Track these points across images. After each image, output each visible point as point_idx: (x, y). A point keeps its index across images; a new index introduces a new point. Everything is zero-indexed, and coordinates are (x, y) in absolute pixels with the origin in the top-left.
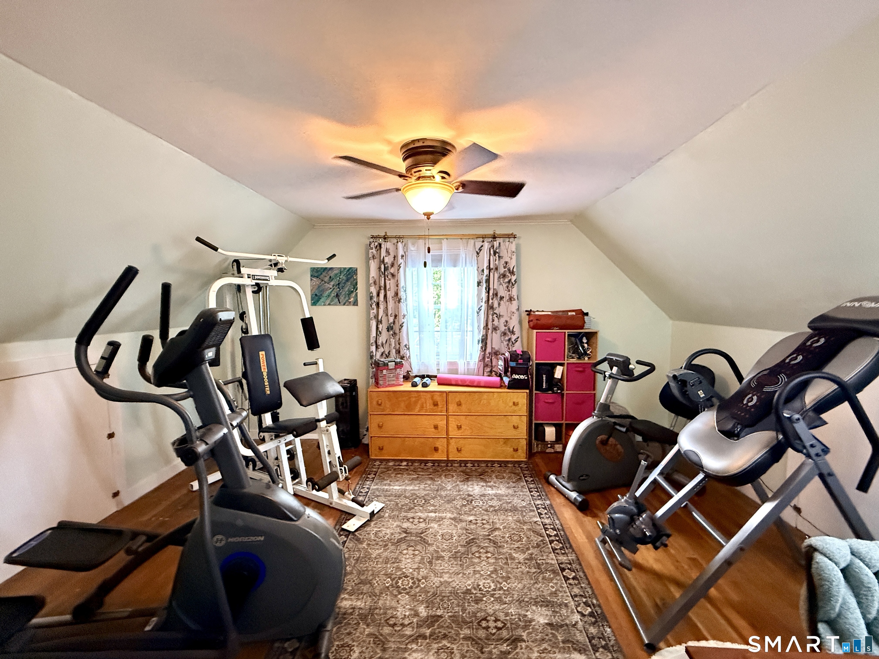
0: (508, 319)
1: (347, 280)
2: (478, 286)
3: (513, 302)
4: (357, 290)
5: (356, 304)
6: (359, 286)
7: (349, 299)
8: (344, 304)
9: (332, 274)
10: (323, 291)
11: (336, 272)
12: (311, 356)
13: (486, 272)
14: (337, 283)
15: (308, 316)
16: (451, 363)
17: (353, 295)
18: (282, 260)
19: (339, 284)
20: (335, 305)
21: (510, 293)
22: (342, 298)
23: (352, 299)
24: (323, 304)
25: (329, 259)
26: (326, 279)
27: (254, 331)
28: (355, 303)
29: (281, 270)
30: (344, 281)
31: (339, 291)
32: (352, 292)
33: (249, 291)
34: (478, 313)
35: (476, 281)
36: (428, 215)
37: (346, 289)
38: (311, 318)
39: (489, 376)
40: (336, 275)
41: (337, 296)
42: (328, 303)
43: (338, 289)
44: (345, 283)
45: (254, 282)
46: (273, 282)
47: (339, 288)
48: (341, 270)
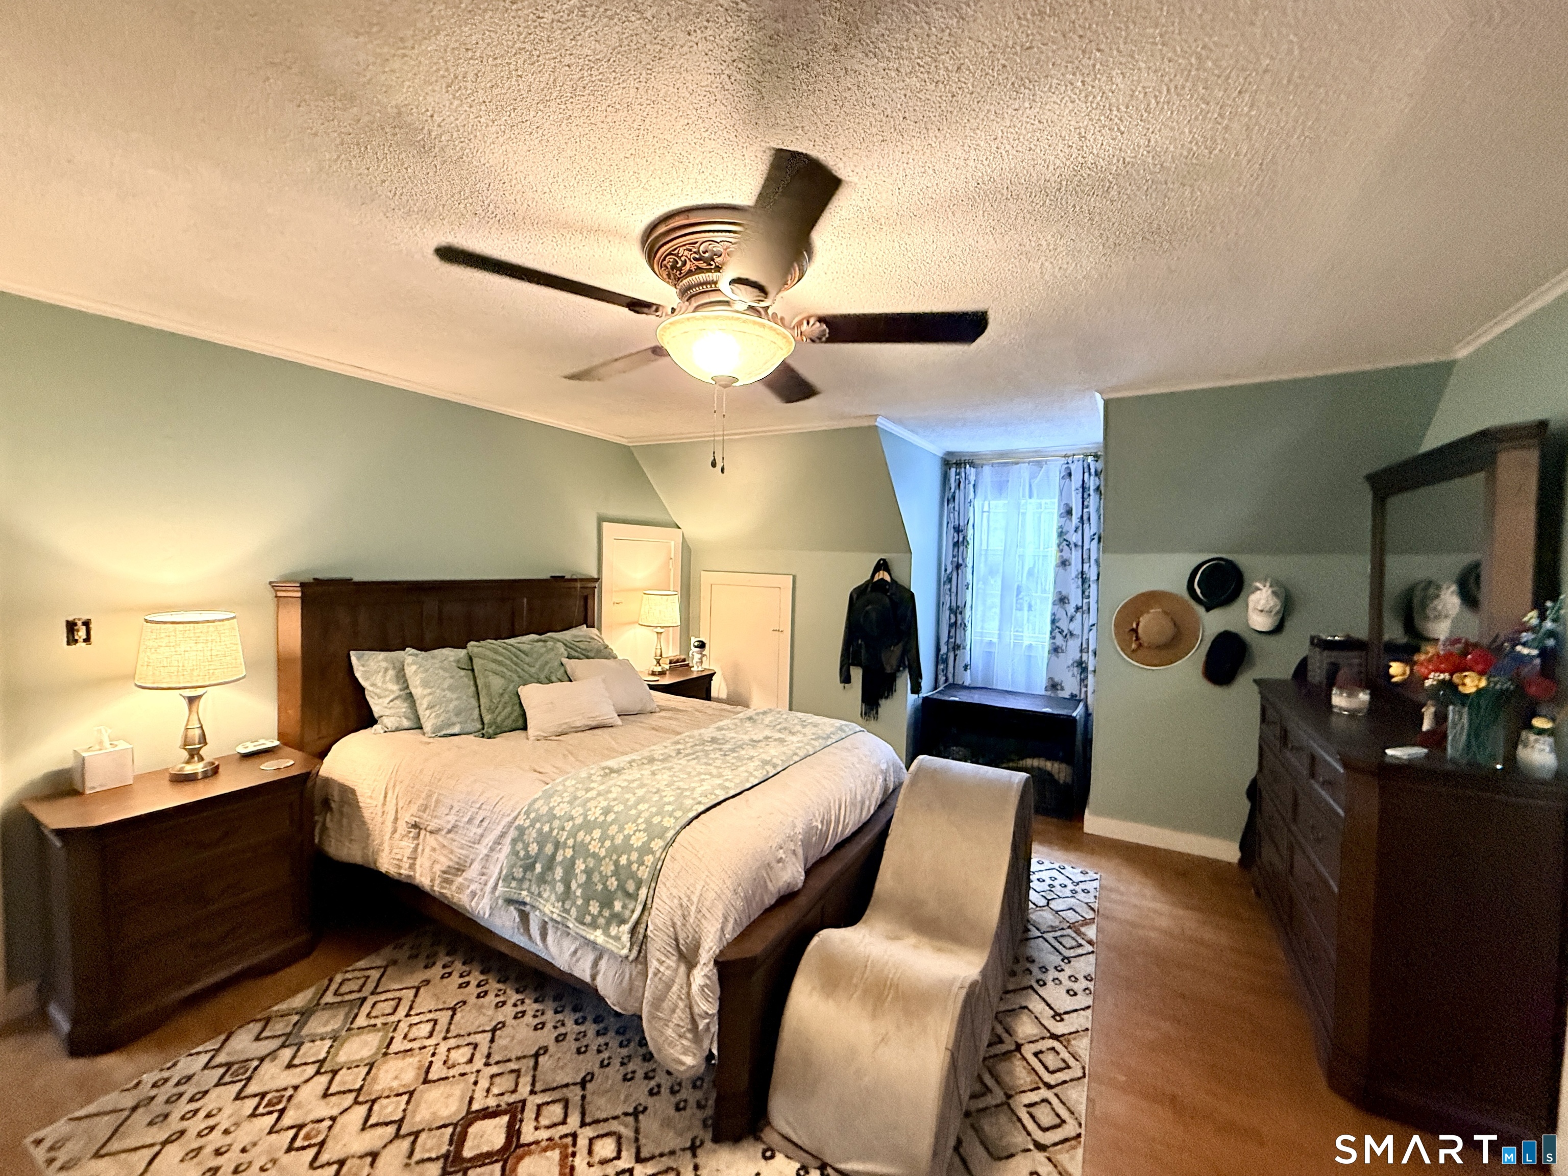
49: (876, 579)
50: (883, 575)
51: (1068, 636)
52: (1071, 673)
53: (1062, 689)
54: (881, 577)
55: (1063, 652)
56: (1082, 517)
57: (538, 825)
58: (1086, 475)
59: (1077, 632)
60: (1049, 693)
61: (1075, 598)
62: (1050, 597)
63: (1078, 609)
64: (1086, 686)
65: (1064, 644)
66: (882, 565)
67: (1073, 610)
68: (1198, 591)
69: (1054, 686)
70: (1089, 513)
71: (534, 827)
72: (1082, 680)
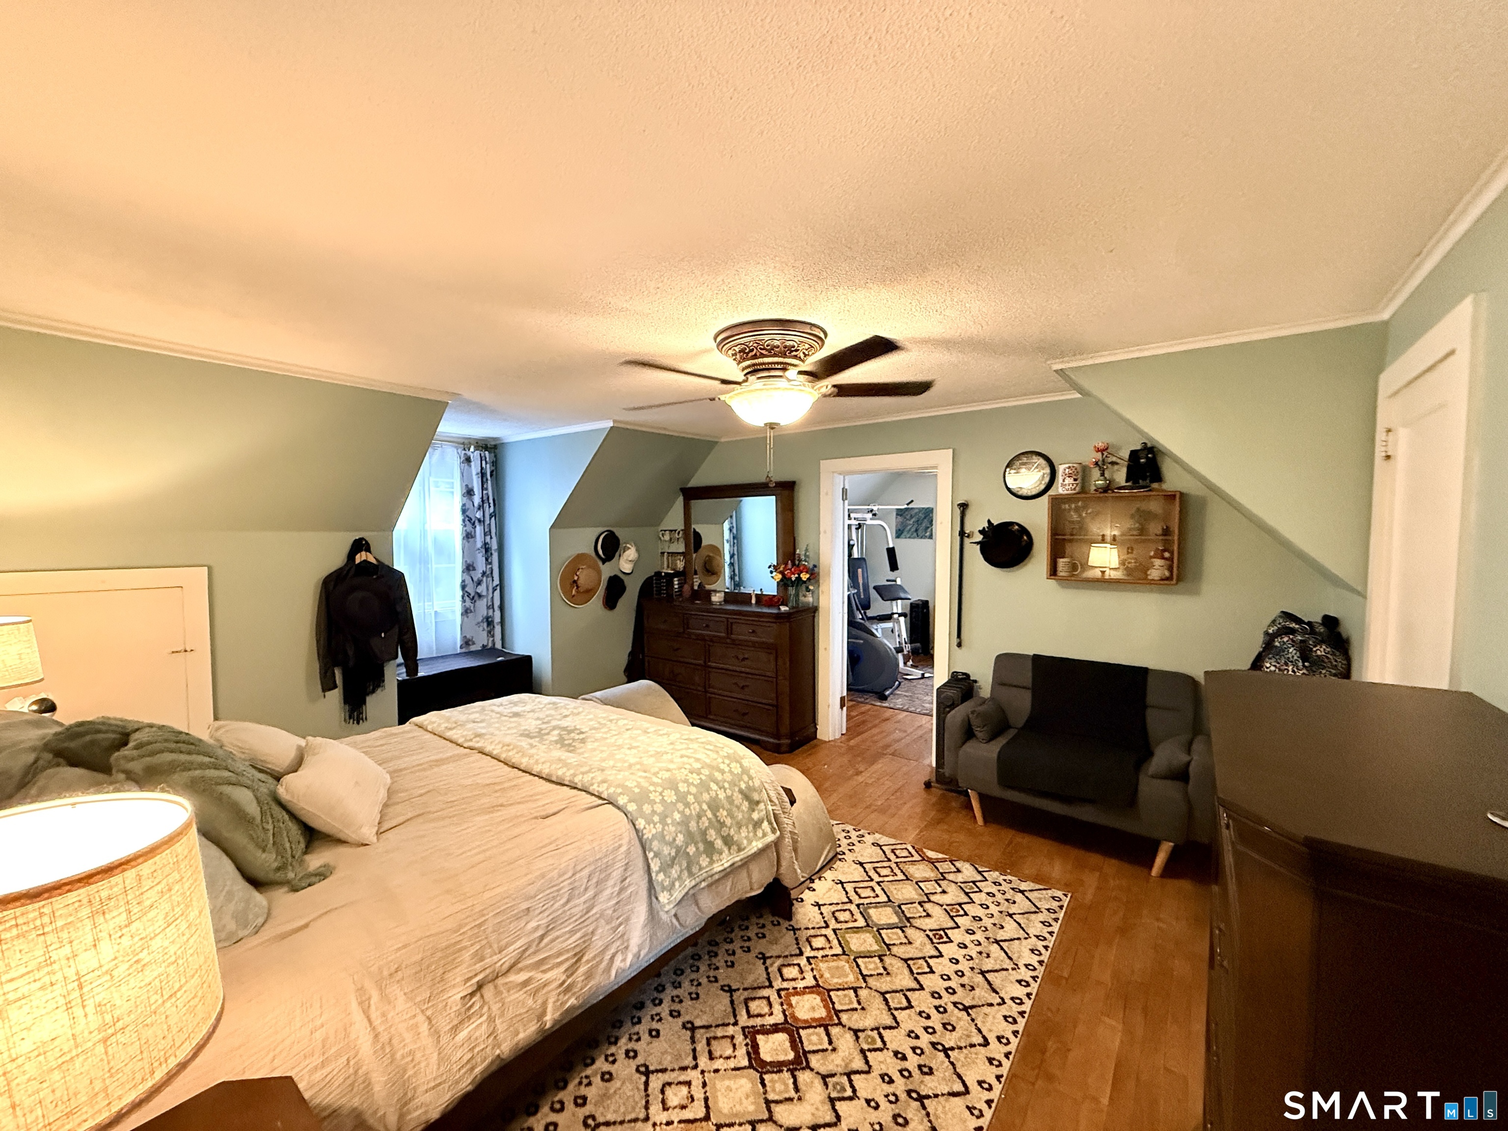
1: (925, 518)
4: (932, 526)
5: (931, 538)
6: (934, 522)
7: (926, 534)
8: (921, 538)
9: (913, 513)
10: (906, 526)
11: (917, 511)
12: (892, 575)
15: (891, 546)
17: (929, 530)
18: (875, 508)
19: (918, 521)
20: (914, 538)
22: (920, 533)
23: (928, 534)
24: (904, 537)
25: (908, 504)
26: (908, 517)
27: (856, 555)
29: (874, 515)
31: (918, 527)
32: (928, 528)
33: (853, 528)
37: (924, 526)
38: (893, 548)
40: (915, 514)
41: (916, 530)
42: (908, 536)
44: (922, 520)
45: (857, 523)
46: (869, 522)
47: (918, 524)
48: (921, 510)
49: (358, 561)
50: (360, 558)
51: (476, 597)
52: (481, 628)
53: (474, 643)
54: (364, 558)
55: (471, 612)
56: (482, 498)
57: (669, 821)
58: (484, 462)
59: (484, 593)
60: (464, 650)
61: (481, 565)
62: (459, 566)
63: (484, 573)
64: (493, 636)
65: (472, 605)
66: (360, 545)
67: (480, 575)
68: (601, 552)
69: (467, 642)
70: (487, 494)
71: (668, 825)
72: (489, 632)
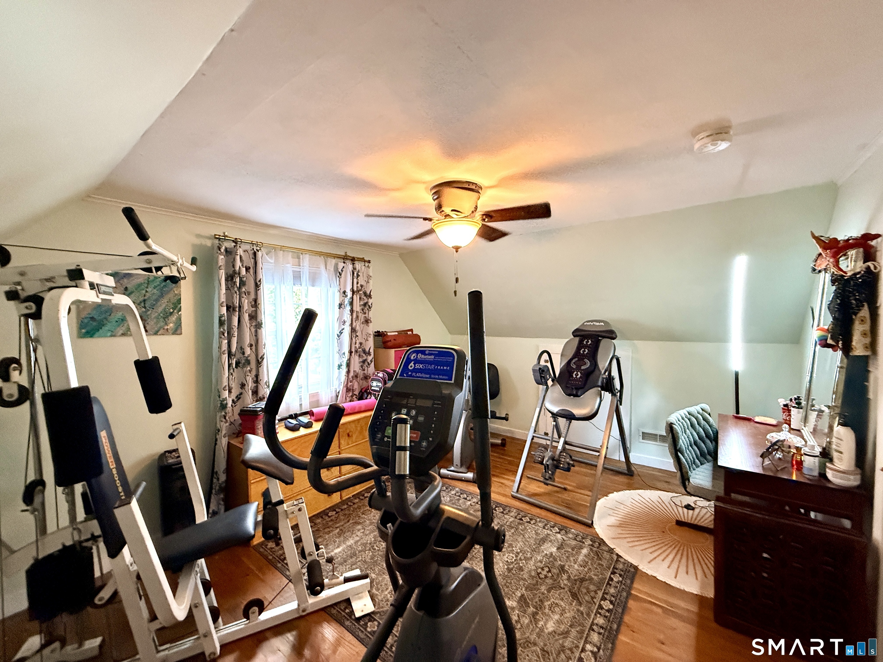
0: (363, 341)
1: (161, 295)
2: (339, 308)
3: (369, 324)
4: (180, 310)
5: (179, 332)
6: (183, 304)
7: (166, 324)
8: (156, 333)
13: (349, 294)
14: (141, 299)
16: (312, 396)
17: (174, 318)
19: (144, 301)
21: (366, 315)
22: (150, 323)
23: (171, 325)
24: (109, 334)
28: (177, 330)
30: (154, 297)
31: (146, 312)
32: (171, 314)
34: (338, 336)
35: (337, 303)
36: (457, 249)
37: (160, 309)
39: (350, 401)
40: (139, 285)
42: (121, 332)
43: (144, 310)
44: (157, 300)
47: (145, 307)
